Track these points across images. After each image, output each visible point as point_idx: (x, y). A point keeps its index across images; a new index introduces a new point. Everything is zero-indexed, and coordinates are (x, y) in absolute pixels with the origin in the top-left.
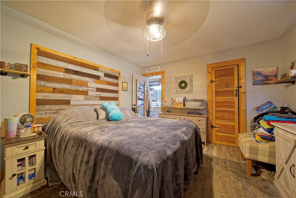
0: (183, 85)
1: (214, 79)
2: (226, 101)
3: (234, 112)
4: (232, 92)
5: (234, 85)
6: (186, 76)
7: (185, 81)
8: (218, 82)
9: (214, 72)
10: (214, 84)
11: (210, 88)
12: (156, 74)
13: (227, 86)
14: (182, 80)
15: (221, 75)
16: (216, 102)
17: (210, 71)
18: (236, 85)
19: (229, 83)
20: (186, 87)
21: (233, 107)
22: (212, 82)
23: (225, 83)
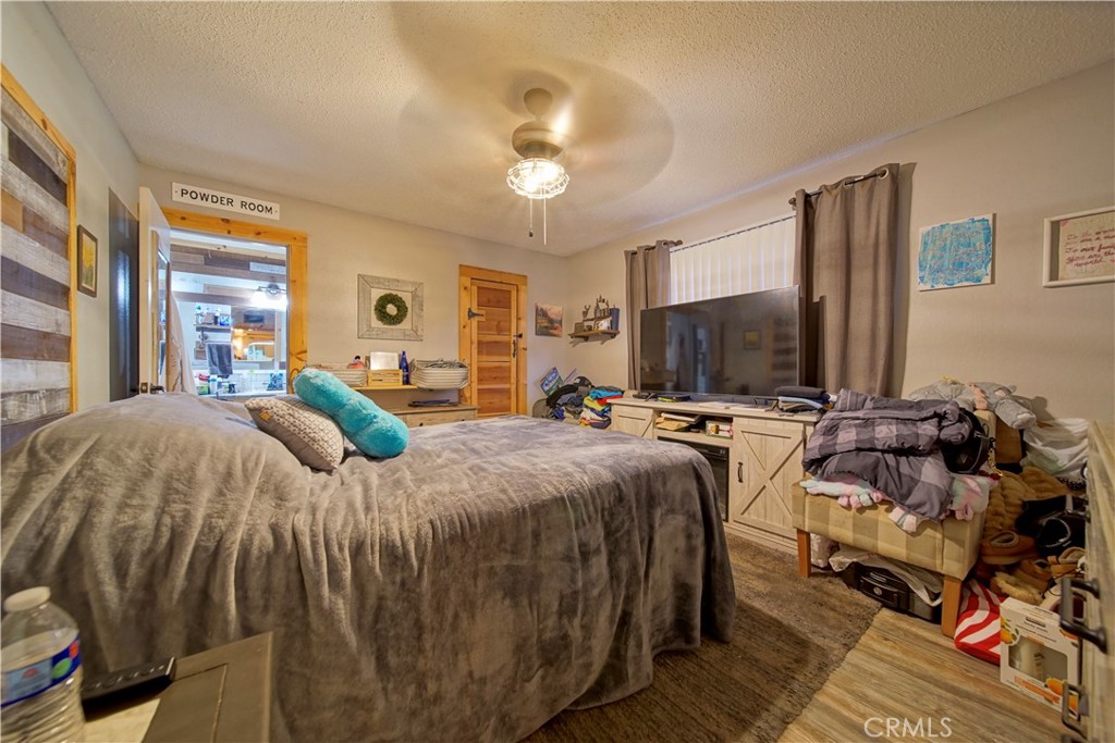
0: (391, 310)
1: (475, 311)
2: (496, 368)
3: (508, 391)
4: (507, 345)
5: (510, 330)
6: (404, 282)
7: (401, 299)
8: (483, 319)
9: (475, 289)
10: (475, 321)
11: (467, 330)
12: (259, 234)
13: (500, 331)
14: (388, 292)
15: (489, 301)
16: (480, 370)
17: (468, 284)
18: (514, 332)
19: (502, 324)
20: (402, 321)
21: (507, 379)
22: (471, 315)
23: (496, 323)
